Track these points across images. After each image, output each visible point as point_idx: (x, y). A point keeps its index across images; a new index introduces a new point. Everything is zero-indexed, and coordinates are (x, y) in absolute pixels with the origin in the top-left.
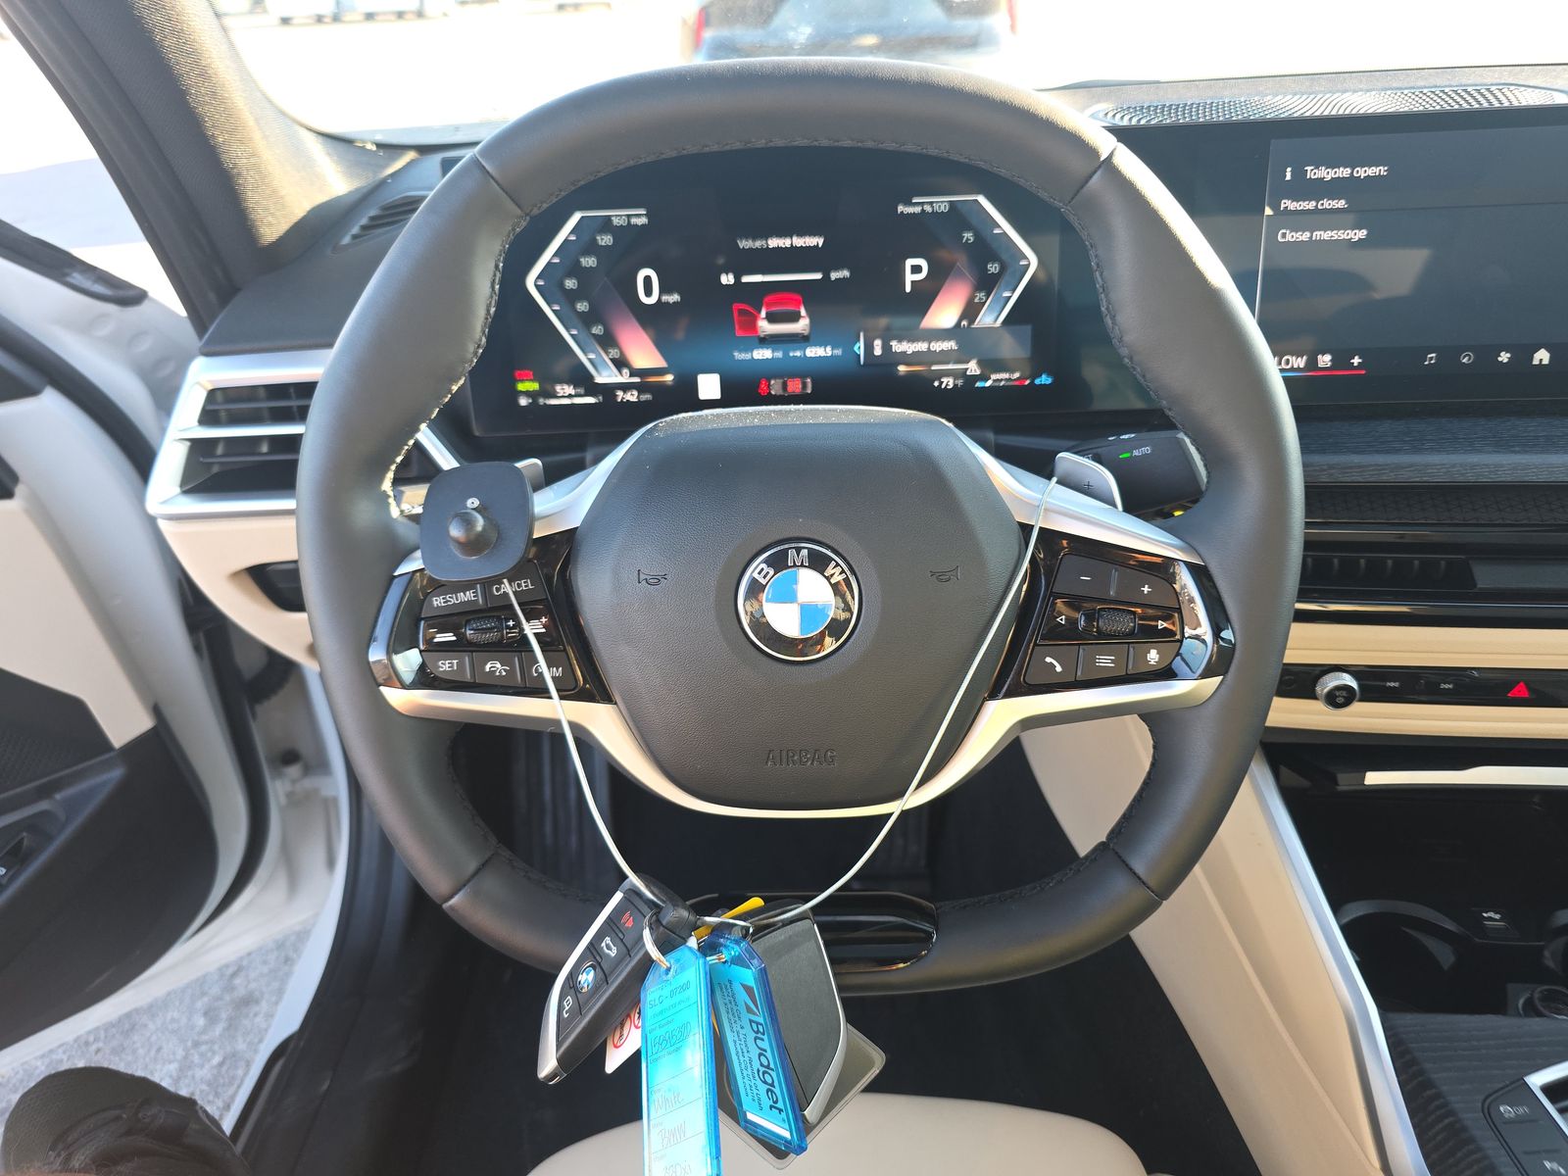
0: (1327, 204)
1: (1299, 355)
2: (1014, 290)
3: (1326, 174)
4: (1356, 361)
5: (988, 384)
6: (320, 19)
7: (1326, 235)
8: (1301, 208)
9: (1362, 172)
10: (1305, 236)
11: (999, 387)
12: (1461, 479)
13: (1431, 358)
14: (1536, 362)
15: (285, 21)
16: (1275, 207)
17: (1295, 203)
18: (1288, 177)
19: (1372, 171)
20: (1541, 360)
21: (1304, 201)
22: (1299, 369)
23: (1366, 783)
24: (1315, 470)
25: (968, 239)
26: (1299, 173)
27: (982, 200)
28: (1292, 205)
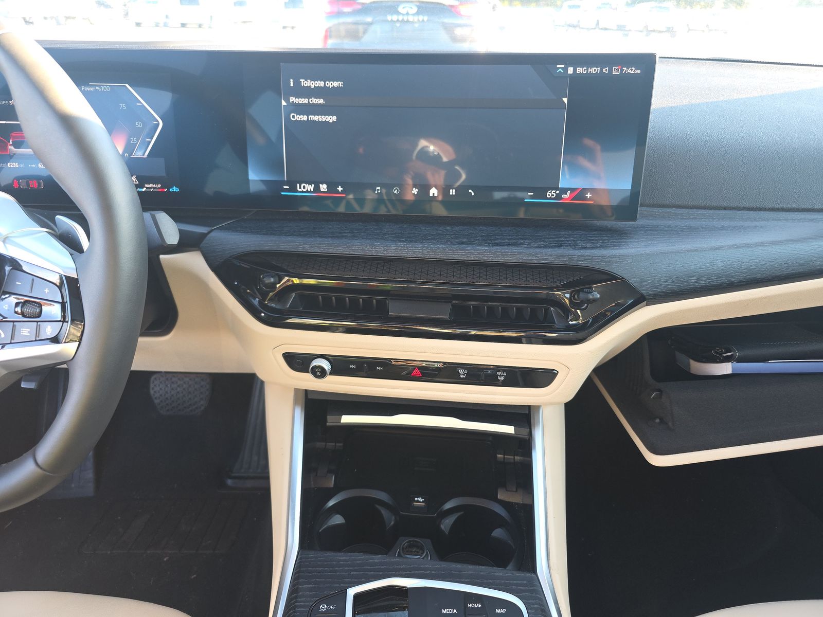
0: (314, 101)
1: (310, 184)
2: (152, 139)
3: (313, 84)
4: (340, 189)
5: (144, 189)
6: (157, 25)
7: (316, 118)
8: (301, 102)
9: (330, 84)
10: (305, 118)
11: (150, 191)
12: (369, 253)
13: (378, 190)
14: (431, 195)
15: (138, 24)
16: (287, 100)
17: (297, 99)
18: (292, 85)
19: (335, 84)
20: (434, 194)
21: (302, 98)
22: (310, 192)
23: (342, 422)
24: (296, 245)
25: (123, 107)
26: (297, 83)
27: (127, 85)
28: (296, 101)
